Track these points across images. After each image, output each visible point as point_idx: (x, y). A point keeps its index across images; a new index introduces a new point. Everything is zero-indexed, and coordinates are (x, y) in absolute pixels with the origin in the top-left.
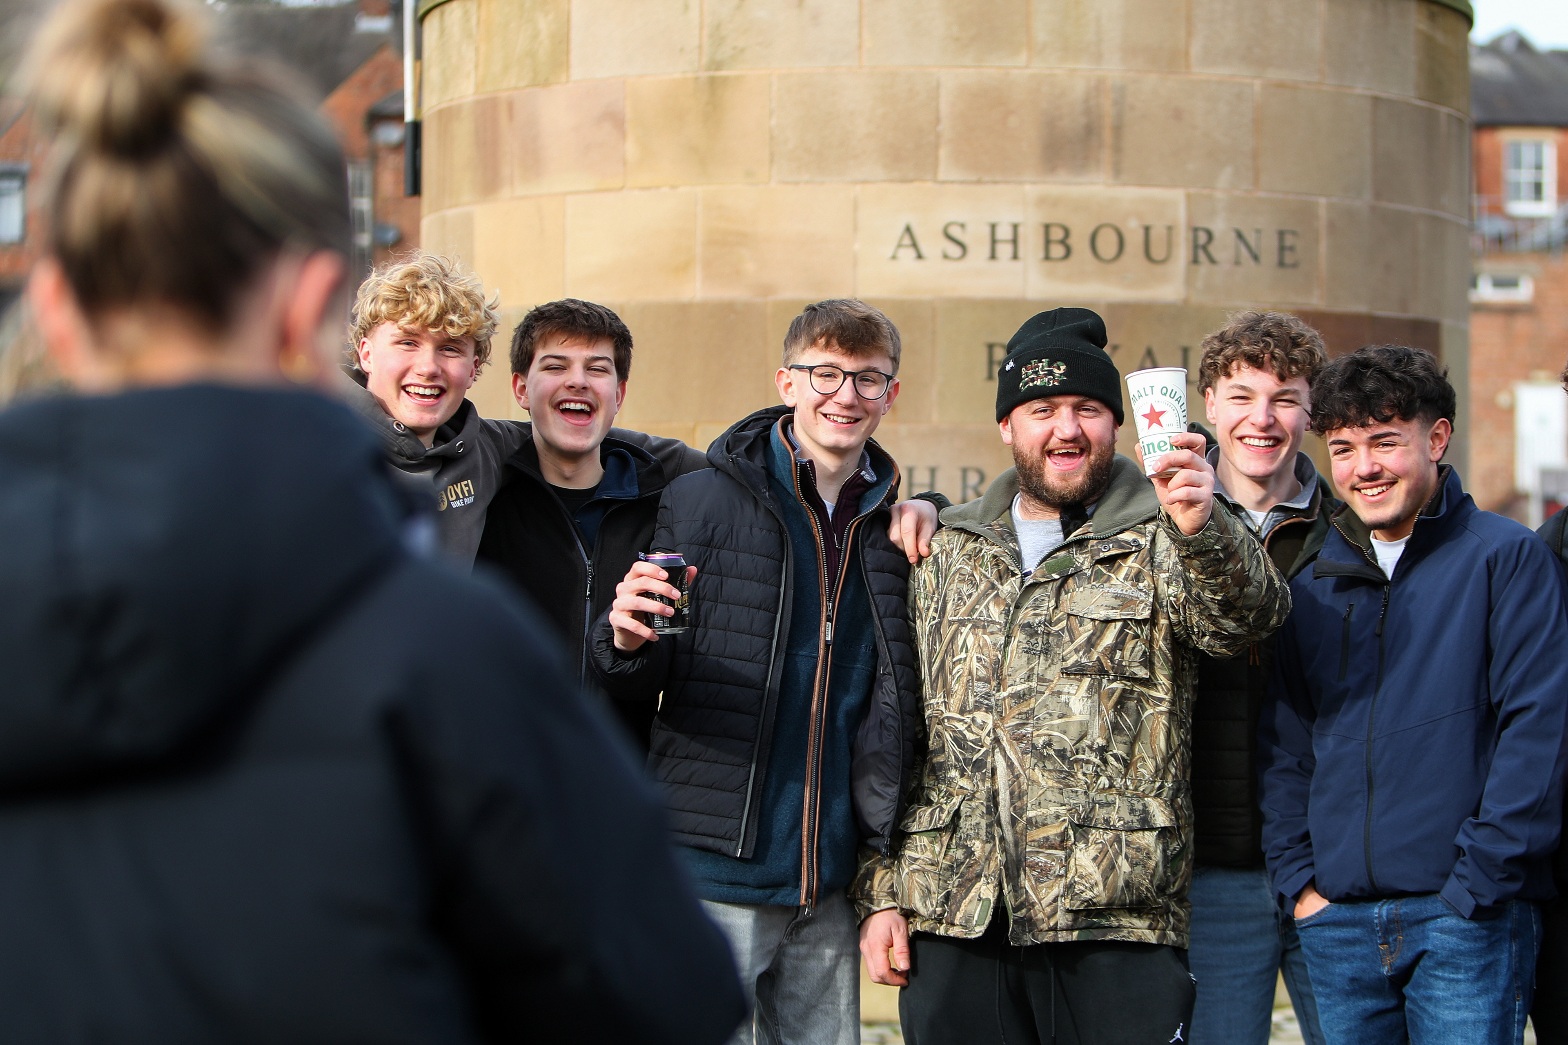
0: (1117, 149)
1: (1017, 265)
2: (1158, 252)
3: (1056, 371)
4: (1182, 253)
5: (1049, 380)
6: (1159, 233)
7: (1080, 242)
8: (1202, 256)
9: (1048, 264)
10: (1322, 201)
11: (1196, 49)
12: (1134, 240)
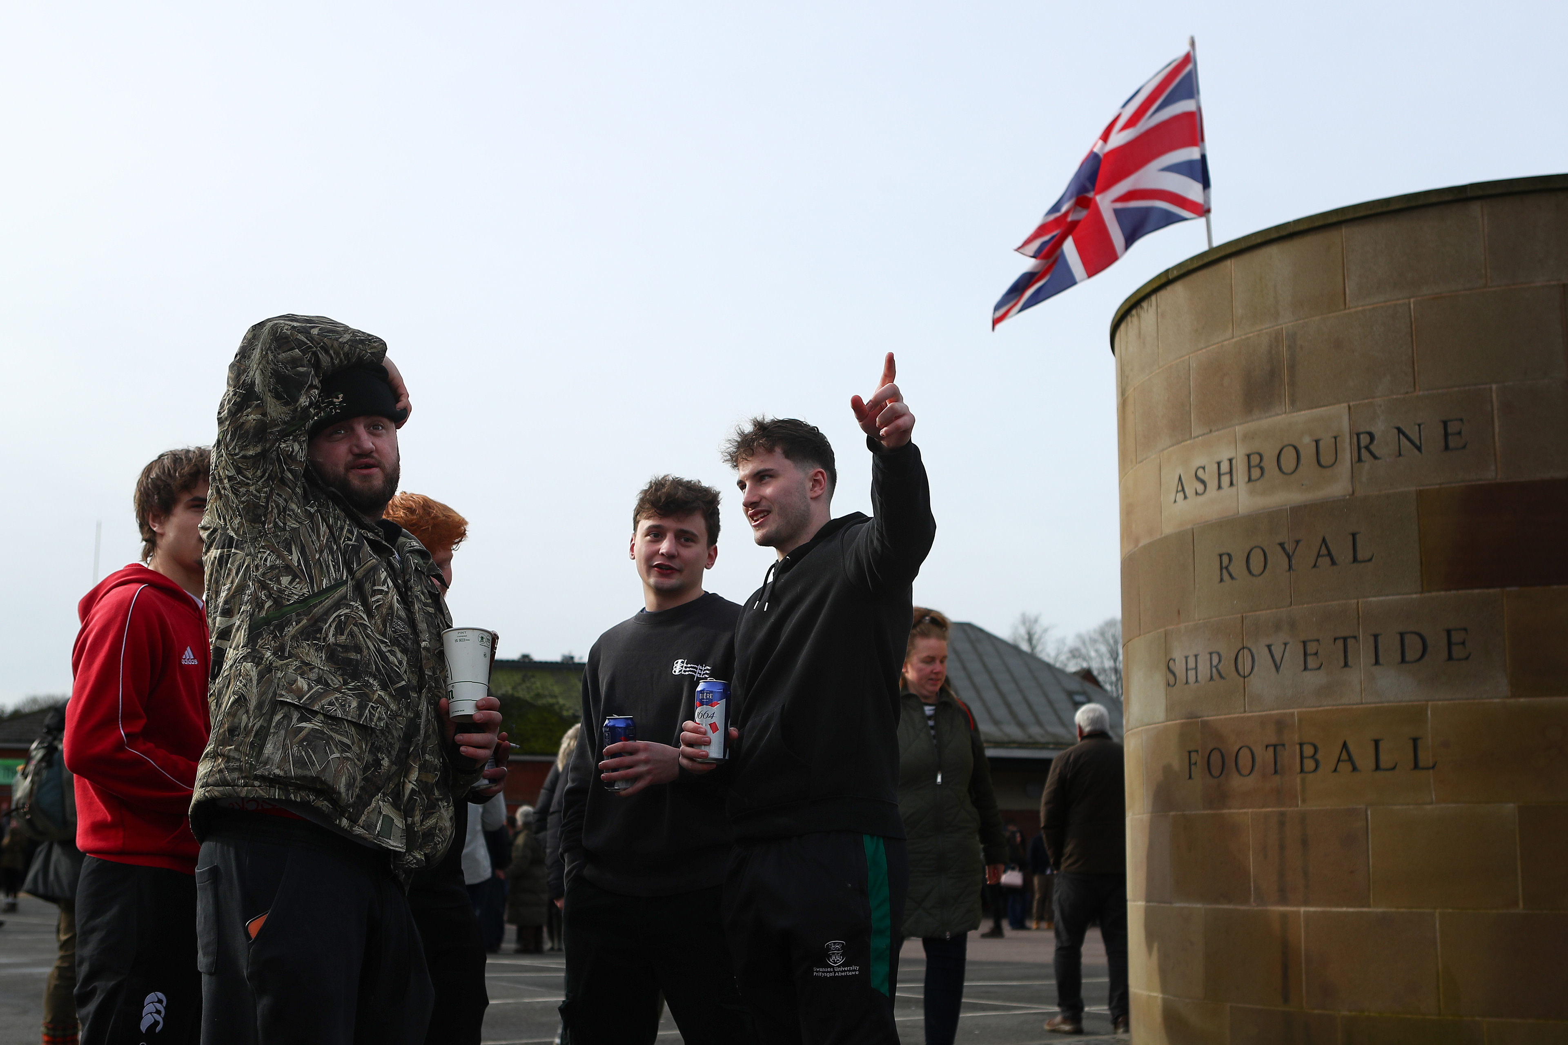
0: (1292, 384)
1: (1234, 489)
2: (1326, 459)
3: (335, 400)
4: (1347, 456)
5: (331, 409)
6: (1326, 443)
7: (1270, 463)
8: (1364, 454)
9: (1250, 484)
10: (1494, 387)
11: (1351, 288)
12: (1308, 452)
